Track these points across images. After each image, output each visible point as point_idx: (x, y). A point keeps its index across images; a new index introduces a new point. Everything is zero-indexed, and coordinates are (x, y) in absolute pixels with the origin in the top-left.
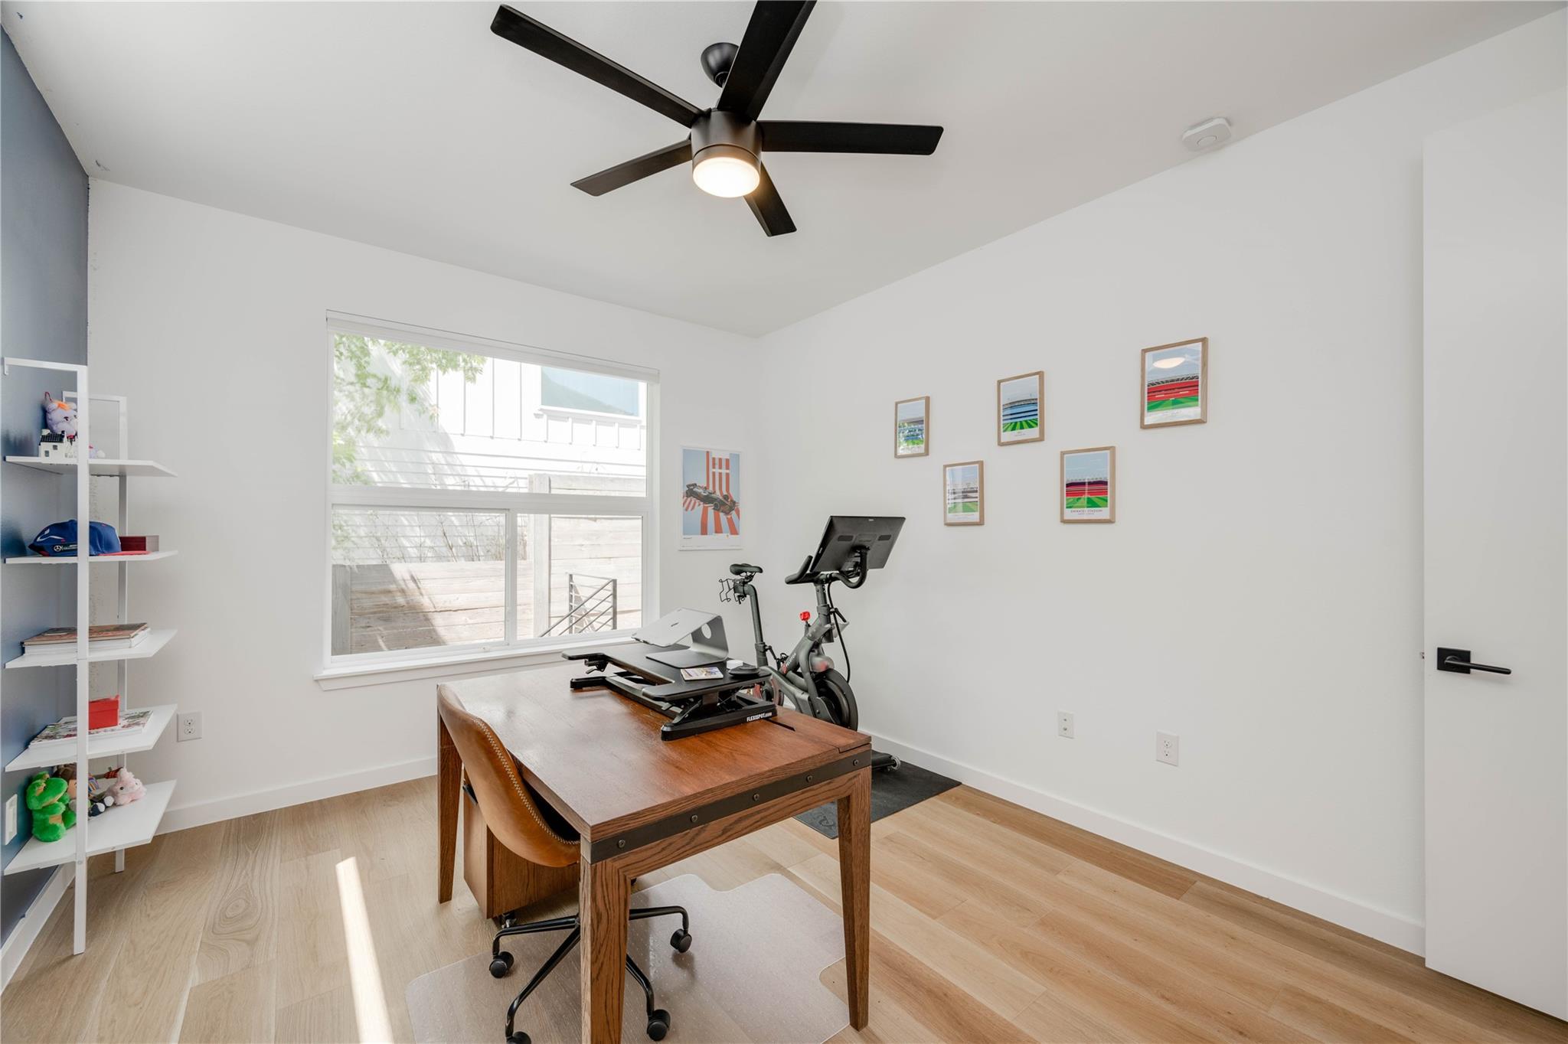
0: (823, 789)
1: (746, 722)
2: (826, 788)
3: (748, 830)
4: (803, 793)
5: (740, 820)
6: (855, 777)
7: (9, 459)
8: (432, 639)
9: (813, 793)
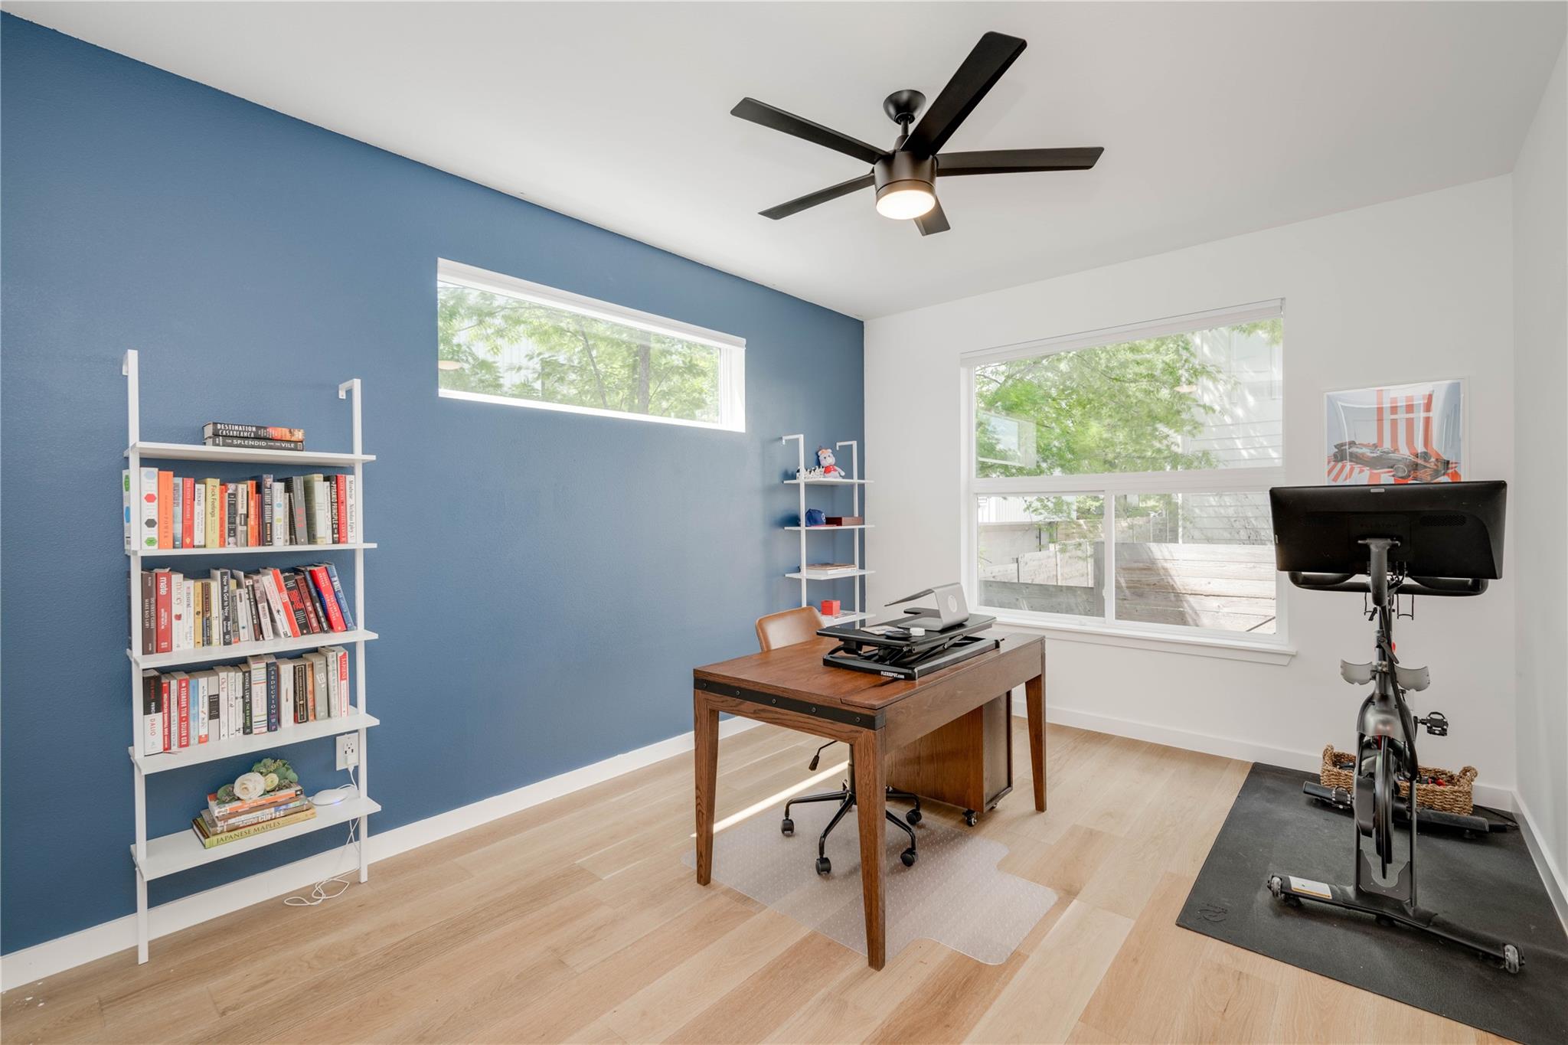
0: (825, 725)
1: (880, 675)
2: (830, 726)
3: (769, 720)
4: (809, 718)
5: (763, 710)
6: (857, 732)
7: (785, 482)
8: (1181, 619)
9: (817, 723)
